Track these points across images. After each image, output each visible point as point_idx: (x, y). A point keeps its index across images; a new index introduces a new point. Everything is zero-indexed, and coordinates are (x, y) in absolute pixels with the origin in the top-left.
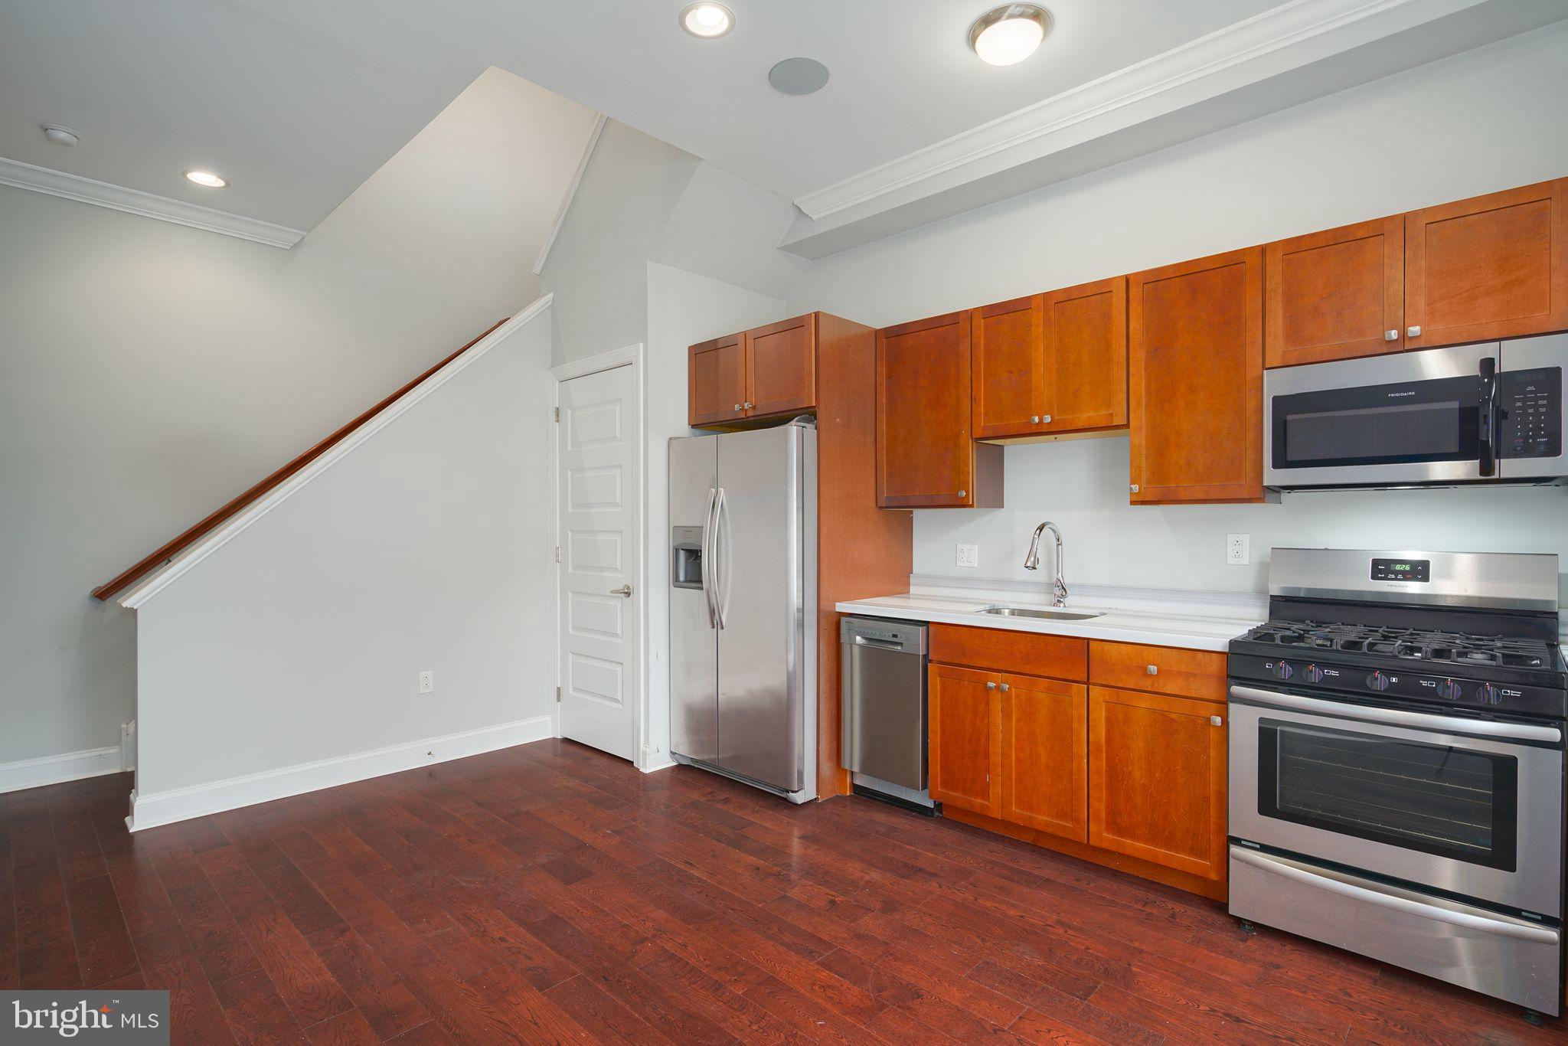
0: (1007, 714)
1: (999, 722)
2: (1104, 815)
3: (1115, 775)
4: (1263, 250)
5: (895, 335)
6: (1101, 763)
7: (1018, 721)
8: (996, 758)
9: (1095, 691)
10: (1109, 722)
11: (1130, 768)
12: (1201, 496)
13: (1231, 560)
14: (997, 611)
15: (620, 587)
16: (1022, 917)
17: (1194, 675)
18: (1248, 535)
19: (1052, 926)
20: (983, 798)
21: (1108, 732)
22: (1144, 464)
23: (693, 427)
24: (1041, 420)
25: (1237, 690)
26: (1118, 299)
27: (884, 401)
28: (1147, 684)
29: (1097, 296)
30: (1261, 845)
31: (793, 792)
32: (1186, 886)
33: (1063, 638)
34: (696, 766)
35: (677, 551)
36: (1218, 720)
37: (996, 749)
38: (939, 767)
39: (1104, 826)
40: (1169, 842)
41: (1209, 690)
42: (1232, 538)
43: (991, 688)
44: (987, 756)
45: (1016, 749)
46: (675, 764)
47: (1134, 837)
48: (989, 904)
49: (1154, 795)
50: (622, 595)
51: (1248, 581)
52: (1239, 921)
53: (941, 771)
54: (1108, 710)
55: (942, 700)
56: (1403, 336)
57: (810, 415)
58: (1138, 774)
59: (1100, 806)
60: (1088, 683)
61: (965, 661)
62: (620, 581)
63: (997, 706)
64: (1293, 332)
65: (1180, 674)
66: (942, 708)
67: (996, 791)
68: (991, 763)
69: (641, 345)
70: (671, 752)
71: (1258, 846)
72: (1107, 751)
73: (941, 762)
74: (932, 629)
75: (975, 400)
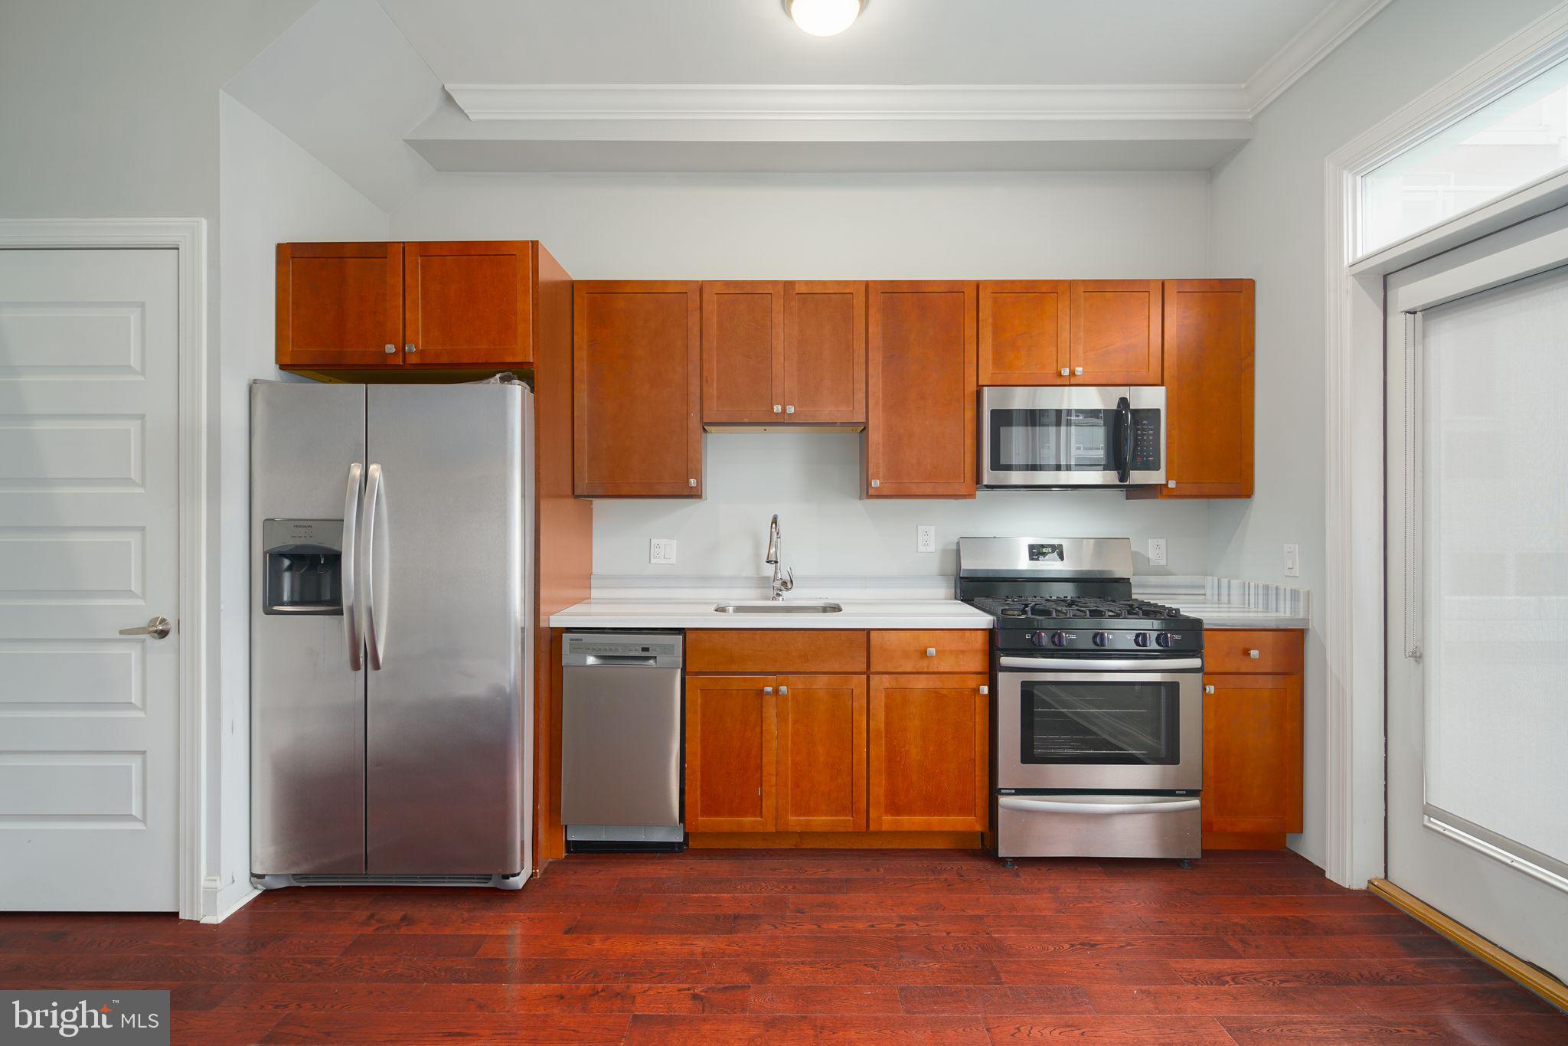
0: (781, 717)
1: (774, 727)
2: (883, 799)
3: (894, 758)
4: (978, 285)
5: (603, 292)
6: (879, 750)
7: (795, 722)
8: (769, 769)
9: (875, 680)
10: (888, 708)
11: (906, 748)
12: (928, 492)
13: (921, 549)
14: (721, 610)
15: (142, 622)
16: (872, 926)
17: (963, 652)
18: (933, 527)
19: (902, 925)
20: (754, 815)
21: (887, 717)
22: (881, 461)
23: (283, 367)
24: (784, 409)
25: (1005, 661)
26: (859, 301)
27: (585, 368)
28: (923, 665)
29: (838, 295)
30: (1015, 789)
31: (514, 875)
32: (940, 844)
33: (843, 632)
34: (303, 885)
35: (274, 558)
36: (985, 690)
37: (769, 758)
38: (699, 792)
39: (883, 809)
40: (941, 809)
41: (976, 663)
42: (921, 529)
43: (768, 693)
44: (760, 767)
45: (792, 754)
46: (257, 893)
47: (911, 812)
48: (835, 926)
49: (928, 768)
50: (146, 637)
51: (933, 565)
52: (1004, 860)
53: (702, 795)
54: (887, 697)
55: (704, 715)
56: (1072, 373)
57: (523, 372)
58: (914, 752)
59: (879, 790)
60: (868, 672)
61: (734, 668)
62: (144, 612)
63: (771, 712)
64: (998, 359)
65: (951, 652)
66: (703, 724)
67: (768, 804)
68: (764, 774)
69: (204, 222)
70: (253, 875)
71: (1014, 791)
72: (886, 737)
73: (701, 787)
74: (690, 636)
75: (707, 381)
